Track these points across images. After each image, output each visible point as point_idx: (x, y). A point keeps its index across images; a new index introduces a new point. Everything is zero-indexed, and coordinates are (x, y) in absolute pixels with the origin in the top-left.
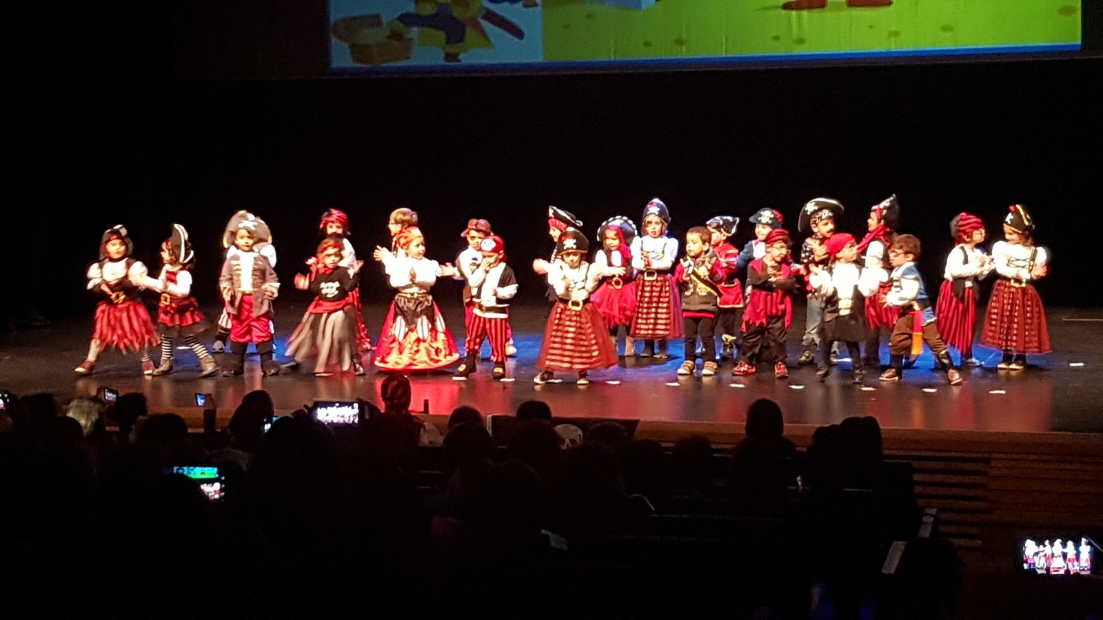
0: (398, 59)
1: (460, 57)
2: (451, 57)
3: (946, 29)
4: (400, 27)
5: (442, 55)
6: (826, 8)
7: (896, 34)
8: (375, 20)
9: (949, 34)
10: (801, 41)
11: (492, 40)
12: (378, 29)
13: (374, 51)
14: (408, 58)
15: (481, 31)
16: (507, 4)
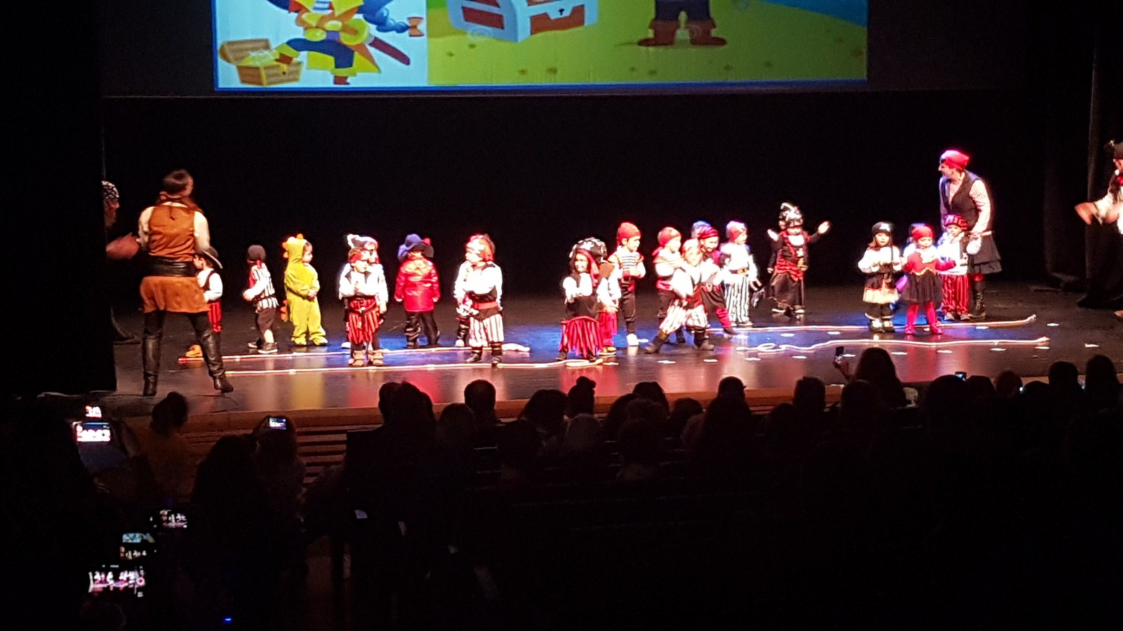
0: (289, 81)
1: (349, 80)
2: (338, 80)
3: (768, 65)
4: (290, 52)
5: (331, 78)
6: (675, 45)
7: (728, 68)
8: (264, 44)
9: (770, 69)
10: (654, 72)
11: (380, 65)
12: (266, 52)
13: (263, 73)
14: (296, 80)
15: (370, 57)
16: (393, 33)
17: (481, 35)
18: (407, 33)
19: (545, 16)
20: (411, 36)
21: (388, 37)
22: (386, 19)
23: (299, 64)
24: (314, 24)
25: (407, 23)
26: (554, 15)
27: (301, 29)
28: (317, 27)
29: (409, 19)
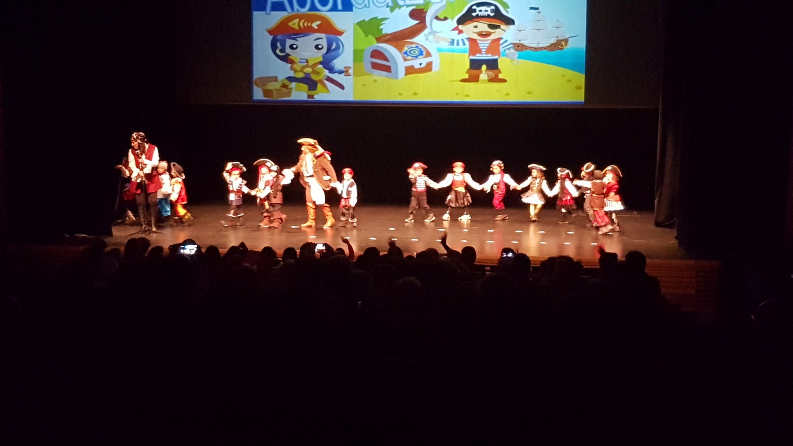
0: (286, 97)
1: (315, 97)
2: (309, 96)
3: (529, 93)
4: (287, 82)
5: (306, 96)
6: (479, 82)
7: (508, 94)
8: (275, 79)
9: (530, 95)
10: (467, 96)
11: (330, 90)
12: (276, 83)
13: (274, 92)
14: (290, 96)
15: (325, 86)
16: (337, 74)
17: (379, 75)
18: (343, 74)
19: (412, 67)
20: (345, 76)
21: (335, 76)
22: (333, 67)
23: (291, 89)
24: (299, 69)
25: (344, 70)
26: (417, 66)
27: (293, 72)
28: (300, 71)
29: (345, 67)
